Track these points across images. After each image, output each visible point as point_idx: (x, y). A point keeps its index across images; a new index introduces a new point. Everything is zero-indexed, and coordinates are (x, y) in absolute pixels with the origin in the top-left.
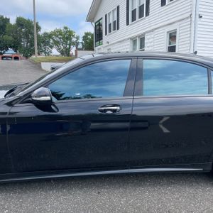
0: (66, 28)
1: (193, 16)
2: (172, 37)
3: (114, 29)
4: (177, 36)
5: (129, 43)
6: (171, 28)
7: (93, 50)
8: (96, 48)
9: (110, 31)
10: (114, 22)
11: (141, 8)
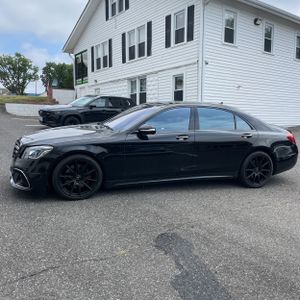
0: (18, 55)
1: (200, 62)
2: (179, 81)
3: (105, 66)
4: (184, 80)
5: (126, 84)
6: (177, 72)
7: (73, 88)
8: (76, 87)
9: (99, 67)
10: (105, 58)
11: (141, 46)
